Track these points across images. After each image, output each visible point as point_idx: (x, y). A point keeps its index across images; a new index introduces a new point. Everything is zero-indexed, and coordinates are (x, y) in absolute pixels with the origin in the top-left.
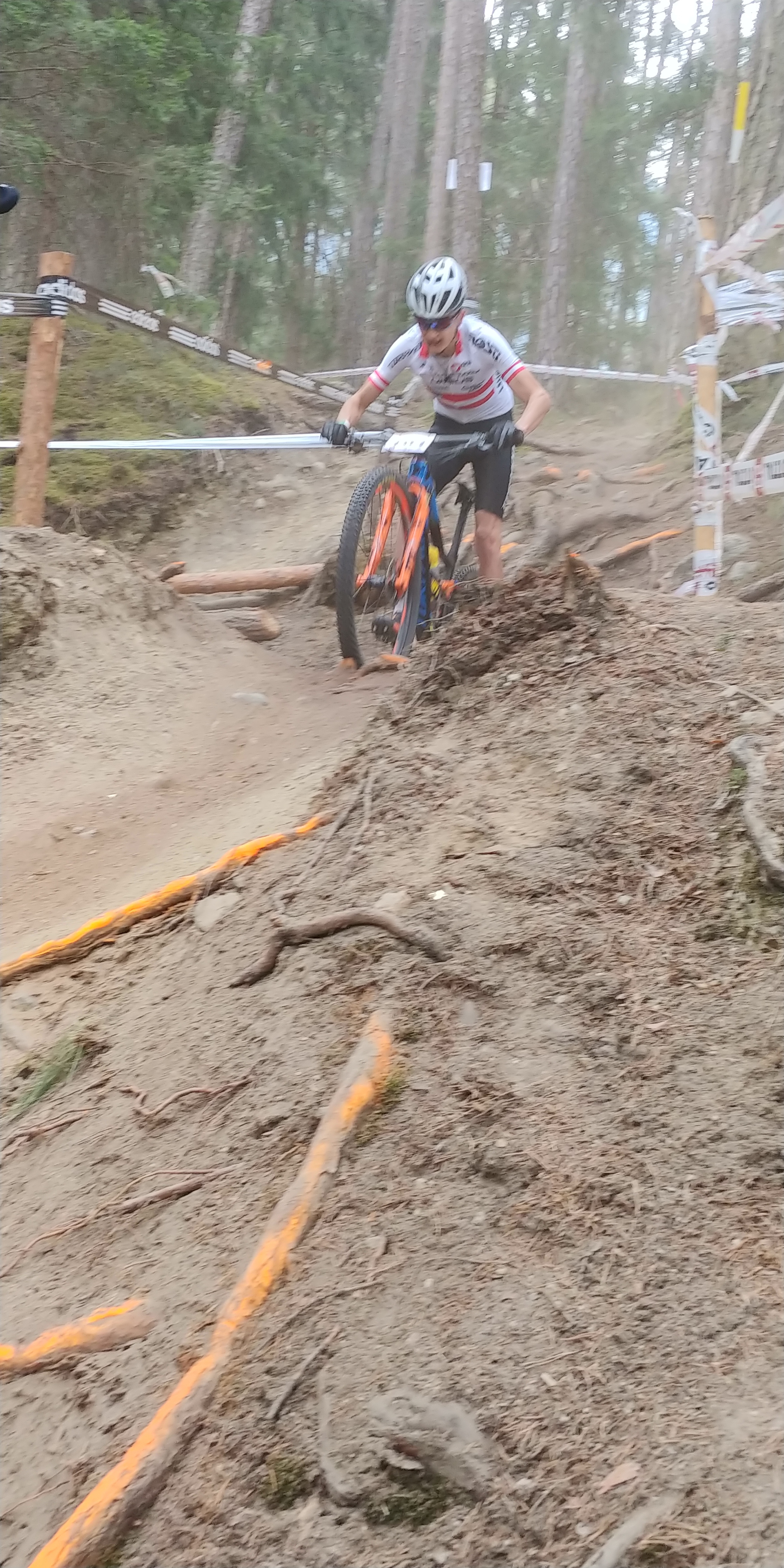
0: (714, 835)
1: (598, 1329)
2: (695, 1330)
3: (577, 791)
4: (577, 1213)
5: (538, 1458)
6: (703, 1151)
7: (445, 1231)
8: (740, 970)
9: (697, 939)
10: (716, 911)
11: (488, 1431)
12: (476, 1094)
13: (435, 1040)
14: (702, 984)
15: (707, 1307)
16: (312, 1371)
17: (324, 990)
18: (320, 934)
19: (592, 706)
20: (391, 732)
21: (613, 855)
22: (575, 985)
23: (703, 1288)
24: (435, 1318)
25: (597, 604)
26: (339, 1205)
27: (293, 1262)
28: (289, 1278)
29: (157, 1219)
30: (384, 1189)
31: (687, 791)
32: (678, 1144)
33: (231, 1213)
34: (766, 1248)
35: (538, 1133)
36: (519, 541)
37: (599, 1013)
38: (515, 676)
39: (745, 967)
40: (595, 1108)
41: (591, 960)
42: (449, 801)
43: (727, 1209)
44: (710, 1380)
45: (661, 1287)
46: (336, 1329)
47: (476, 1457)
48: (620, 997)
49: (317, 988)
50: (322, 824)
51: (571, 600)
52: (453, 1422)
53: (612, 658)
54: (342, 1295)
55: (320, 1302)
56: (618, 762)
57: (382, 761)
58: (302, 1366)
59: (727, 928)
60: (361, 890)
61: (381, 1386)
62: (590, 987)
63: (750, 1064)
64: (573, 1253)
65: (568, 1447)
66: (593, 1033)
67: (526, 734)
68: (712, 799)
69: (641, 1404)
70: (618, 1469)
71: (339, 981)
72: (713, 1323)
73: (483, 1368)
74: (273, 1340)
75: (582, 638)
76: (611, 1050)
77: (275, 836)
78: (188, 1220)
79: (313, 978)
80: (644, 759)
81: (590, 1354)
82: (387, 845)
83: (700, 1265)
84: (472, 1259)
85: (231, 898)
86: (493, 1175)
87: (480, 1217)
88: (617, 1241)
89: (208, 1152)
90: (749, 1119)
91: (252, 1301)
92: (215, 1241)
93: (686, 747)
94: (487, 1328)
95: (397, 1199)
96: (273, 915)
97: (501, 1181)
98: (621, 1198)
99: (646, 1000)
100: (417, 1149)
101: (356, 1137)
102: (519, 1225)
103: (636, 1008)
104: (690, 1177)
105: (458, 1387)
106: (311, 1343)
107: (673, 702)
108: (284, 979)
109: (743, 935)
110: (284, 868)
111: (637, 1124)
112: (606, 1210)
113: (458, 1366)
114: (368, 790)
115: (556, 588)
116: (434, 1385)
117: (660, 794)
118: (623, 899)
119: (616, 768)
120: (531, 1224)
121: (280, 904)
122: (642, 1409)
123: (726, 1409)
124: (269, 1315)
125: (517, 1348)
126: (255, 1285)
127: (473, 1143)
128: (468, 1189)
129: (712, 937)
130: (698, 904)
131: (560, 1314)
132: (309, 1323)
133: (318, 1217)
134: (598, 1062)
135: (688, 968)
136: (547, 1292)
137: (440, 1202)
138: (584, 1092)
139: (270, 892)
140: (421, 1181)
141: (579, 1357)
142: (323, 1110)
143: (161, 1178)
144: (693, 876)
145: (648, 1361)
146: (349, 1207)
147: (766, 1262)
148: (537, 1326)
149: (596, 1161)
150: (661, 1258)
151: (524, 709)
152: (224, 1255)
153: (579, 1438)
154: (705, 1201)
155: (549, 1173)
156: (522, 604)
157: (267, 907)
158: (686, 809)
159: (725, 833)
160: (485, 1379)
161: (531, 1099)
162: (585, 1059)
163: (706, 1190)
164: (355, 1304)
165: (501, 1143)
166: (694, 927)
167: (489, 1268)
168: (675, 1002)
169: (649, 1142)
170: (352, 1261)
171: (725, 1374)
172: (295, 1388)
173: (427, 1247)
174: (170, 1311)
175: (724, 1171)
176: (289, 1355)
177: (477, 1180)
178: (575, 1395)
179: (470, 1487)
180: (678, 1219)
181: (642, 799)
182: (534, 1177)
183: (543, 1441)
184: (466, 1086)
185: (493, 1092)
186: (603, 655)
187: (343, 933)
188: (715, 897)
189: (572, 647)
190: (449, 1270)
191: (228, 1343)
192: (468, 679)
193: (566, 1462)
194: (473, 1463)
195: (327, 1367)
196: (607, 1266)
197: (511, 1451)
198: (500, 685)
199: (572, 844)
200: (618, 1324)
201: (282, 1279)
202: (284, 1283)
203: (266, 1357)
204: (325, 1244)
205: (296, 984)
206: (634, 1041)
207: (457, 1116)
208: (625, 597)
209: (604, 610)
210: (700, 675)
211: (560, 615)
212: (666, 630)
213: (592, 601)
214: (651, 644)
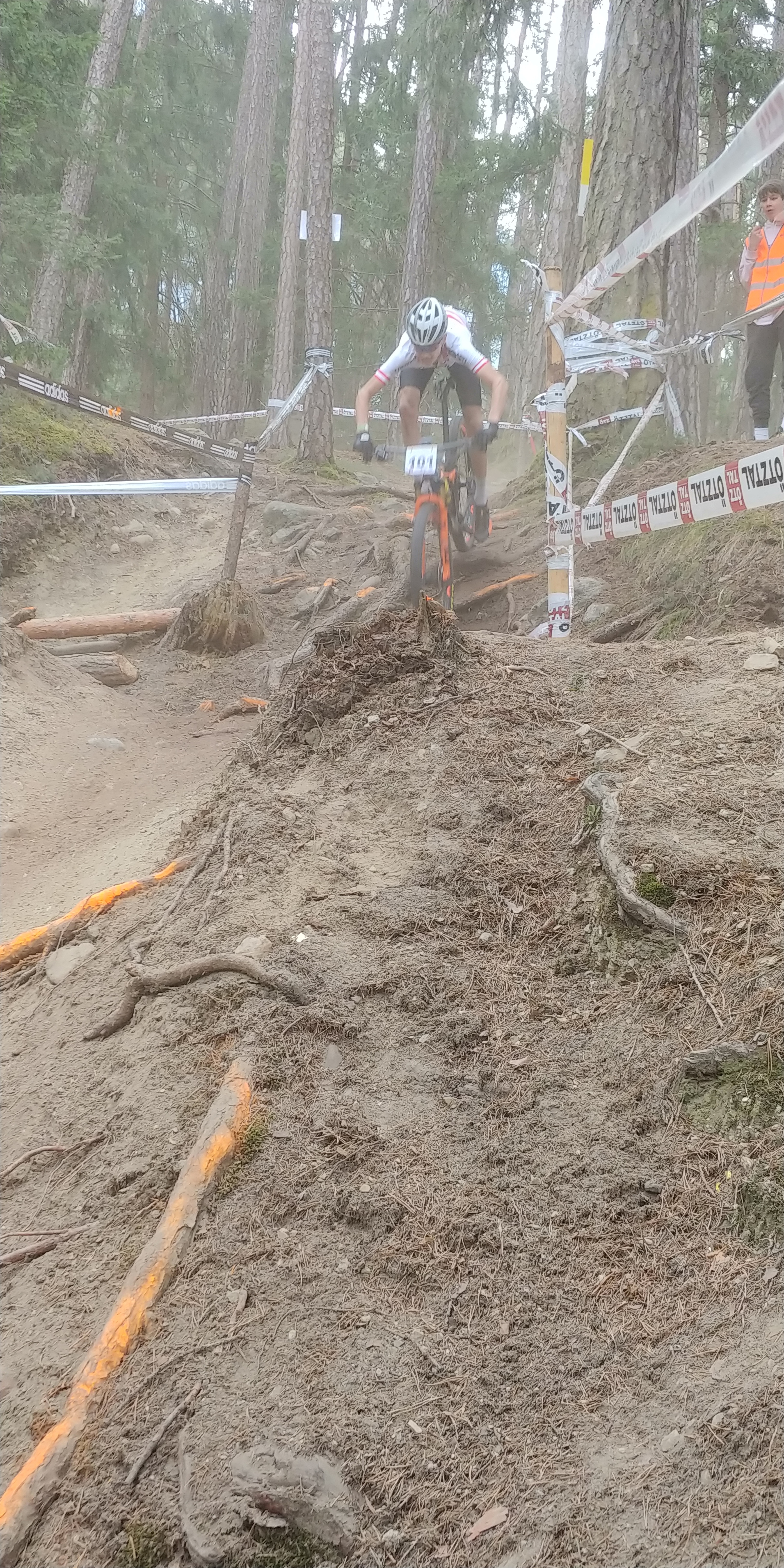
0: (571, 871)
1: (465, 1371)
2: (562, 1368)
3: (437, 830)
4: (441, 1256)
5: (406, 1508)
6: (567, 1187)
7: (308, 1281)
8: (599, 1004)
9: (557, 973)
10: (574, 945)
11: (352, 1483)
12: (339, 1138)
13: (297, 1086)
14: (563, 1019)
15: (573, 1344)
16: (171, 1431)
17: (184, 1038)
18: (177, 982)
19: (450, 745)
20: (250, 775)
21: (474, 893)
22: (438, 1024)
23: (569, 1326)
24: (298, 1370)
25: (454, 646)
26: (199, 1259)
27: (151, 1320)
28: (147, 1337)
29: (7, 1283)
30: (245, 1242)
31: (545, 827)
32: (541, 1181)
33: (87, 1272)
34: (631, 1282)
35: (402, 1176)
36: (375, 586)
37: (461, 1051)
38: (373, 718)
39: (604, 1000)
40: (459, 1148)
41: (452, 999)
42: (310, 843)
43: (591, 1244)
44: (579, 1418)
45: (528, 1327)
46: (197, 1386)
47: (343, 1510)
48: (482, 1034)
49: (175, 1037)
50: (181, 870)
51: (427, 643)
52: (319, 1475)
53: (470, 698)
54: (202, 1352)
55: (181, 1359)
56: (477, 801)
57: (241, 805)
58: (162, 1427)
59: (586, 962)
60: (221, 936)
61: (243, 1443)
62: (452, 1026)
63: (610, 1097)
64: (439, 1298)
65: (435, 1494)
66: (456, 1072)
67: (385, 775)
68: (569, 835)
69: (508, 1446)
70: (486, 1514)
71: (198, 1030)
72: (579, 1360)
73: (348, 1419)
74: (131, 1402)
75: (439, 680)
76: (475, 1088)
77: (131, 883)
78: (42, 1282)
79: (171, 1027)
80: (502, 797)
81: (458, 1398)
82: (247, 889)
83: (565, 1303)
84: (336, 1308)
85: (86, 947)
86: (356, 1220)
87: (344, 1264)
88: (483, 1282)
89: (61, 1211)
90: (612, 1152)
91: (109, 1363)
92: (70, 1302)
93: (541, 784)
94: (352, 1377)
95: (259, 1250)
96: (129, 965)
97: (365, 1227)
98: (486, 1237)
99: (508, 1037)
100: (279, 1198)
101: (216, 1189)
102: (384, 1270)
103: (499, 1044)
104: (554, 1213)
105: (323, 1439)
106: (171, 1402)
107: (529, 741)
108: (141, 1031)
109: (603, 969)
110: (141, 915)
111: (500, 1162)
112: (471, 1252)
113: (322, 1417)
114: (227, 834)
115: (413, 631)
116: (299, 1439)
117: (518, 831)
118: (485, 936)
119: (475, 807)
120: (395, 1269)
121: (136, 953)
122: (510, 1452)
123: (594, 1446)
124: (127, 1376)
125: (383, 1396)
126: (111, 1346)
127: (336, 1190)
128: (331, 1236)
129: (571, 971)
130: (557, 939)
131: (425, 1358)
132: (169, 1383)
133: (177, 1272)
134: (461, 1102)
135: (550, 1003)
136: (412, 1337)
137: (303, 1251)
138: (448, 1131)
139: (127, 940)
140: (283, 1230)
141: (446, 1402)
142: (182, 1163)
143: (12, 1241)
144: (552, 911)
145: (514, 1403)
146: (210, 1261)
147: (630, 1296)
148: (402, 1372)
149: (460, 1201)
150: (526, 1297)
151: (382, 749)
152: (80, 1316)
153: (447, 1485)
154: (569, 1237)
155: (414, 1215)
156: (380, 647)
157: (122, 957)
158: (543, 846)
159: (582, 869)
160: (351, 1429)
161: (396, 1141)
162: (448, 1098)
163: (571, 1226)
164: (216, 1361)
165: (365, 1188)
166: (554, 962)
167: (354, 1316)
168: (536, 1037)
169: (514, 1179)
170: (212, 1316)
171: (592, 1411)
172: (154, 1451)
173: (291, 1298)
174: (22, 1377)
175: (589, 1205)
176: (148, 1416)
177: (341, 1227)
178: (443, 1441)
179: (336, 1543)
180: (543, 1256)
181: (501, 836)
182: (399, 1221)
183: (410, 1491)
184: (329, 1132)
185: (356, 1137)
186: (460, 697)
187: (202, 980)
188: (575, 931)
189: (430, 688)
190: (313, 1320)
191: (83, 1407)
192: (327, 722)
193: (433, 1510)
194: (339, 1517)
195: (188, 1426)
196: (473, 1307)
197: (378, 1502)
198: (359, 727)
199: (432, 882)
200: (483, 1367)
201: (140, 1338)
202: (142, 1343)
203: (124, 1419)
204: (184, 1300)
205: (153, 1034)
206: (497, 1078)
207: (319, 1162)
208: (481, 639)
209: (460, 653)
210: (554, 714)
211: (417, 657)
212: (521, 671)
213: (448, 643)
214: (507, 685)
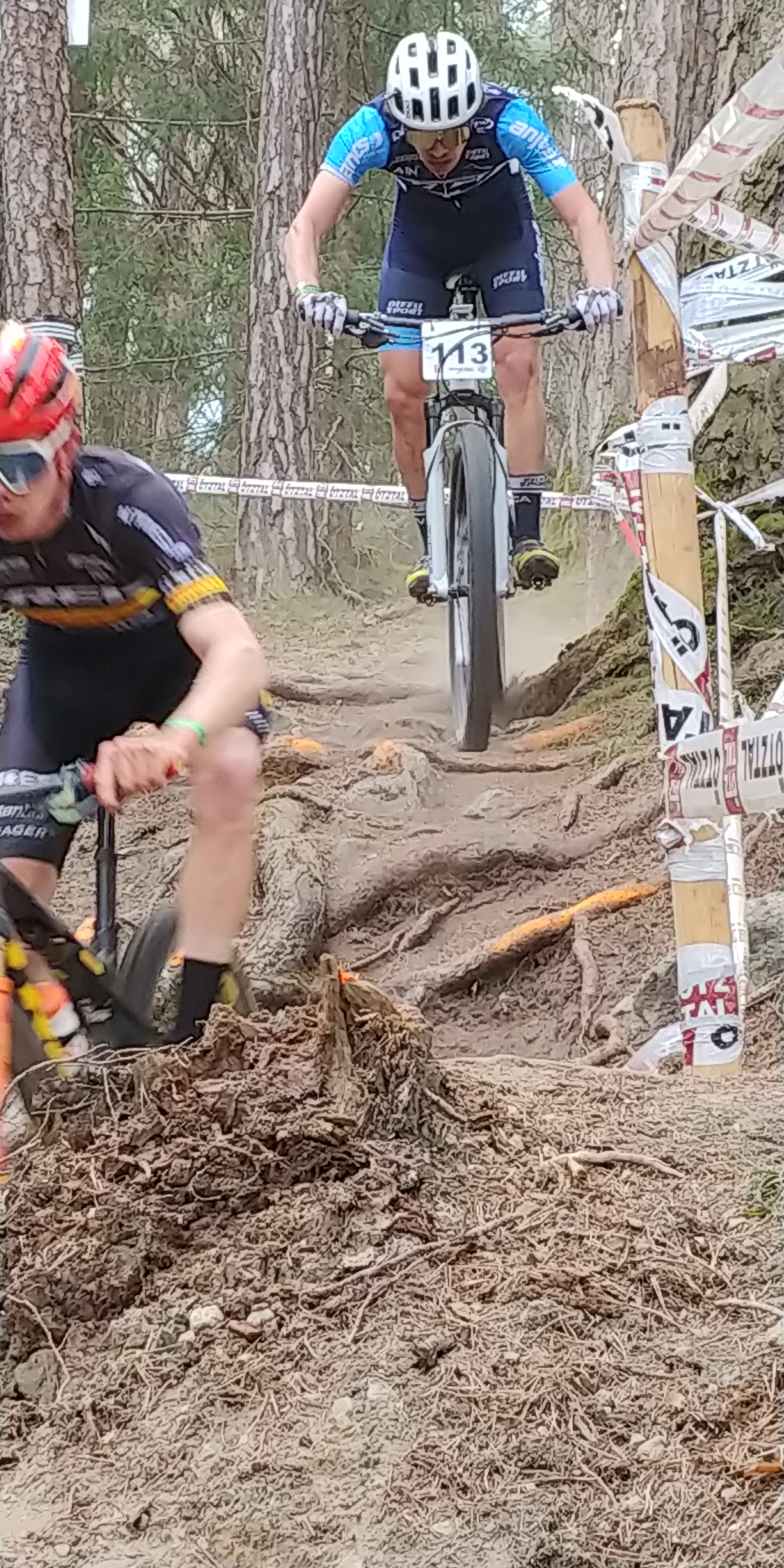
25: (422, 1103)
53: (470, 1247)
75: (384, 1198)
115: (308, 1066)
156: (216, 1114)
186: (444, 1244)
192: (76, 1329)
198: (166, 1342)
208: (497, 1079)
209: (438, 1120)
210: (707, 1284)
211: (319, 1139)
212: (608, 1165)
213: (404, 1095)
214: (572, 1206)
